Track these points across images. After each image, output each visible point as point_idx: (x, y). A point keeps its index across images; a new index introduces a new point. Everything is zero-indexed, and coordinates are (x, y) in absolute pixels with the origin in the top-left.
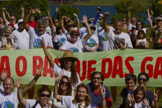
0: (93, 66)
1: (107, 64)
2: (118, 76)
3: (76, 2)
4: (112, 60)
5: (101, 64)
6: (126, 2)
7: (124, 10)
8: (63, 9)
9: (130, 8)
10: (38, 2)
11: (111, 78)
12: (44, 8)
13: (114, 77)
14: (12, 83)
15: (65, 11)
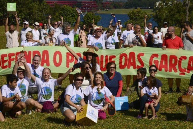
0: (113, 60)
1: (124, 59)
2: (132, 67)
3: (98, 11)
4: (127, 55)
5: (118, 58)
6: (136, 12)
7: (135, 17)
8: (88, 16)
9: (146, 15)
10: (69, 11)
11: (126, 68)
12: (74, 15)
13: (129, 68)
14: (49, 72)
15: (89, 18)
